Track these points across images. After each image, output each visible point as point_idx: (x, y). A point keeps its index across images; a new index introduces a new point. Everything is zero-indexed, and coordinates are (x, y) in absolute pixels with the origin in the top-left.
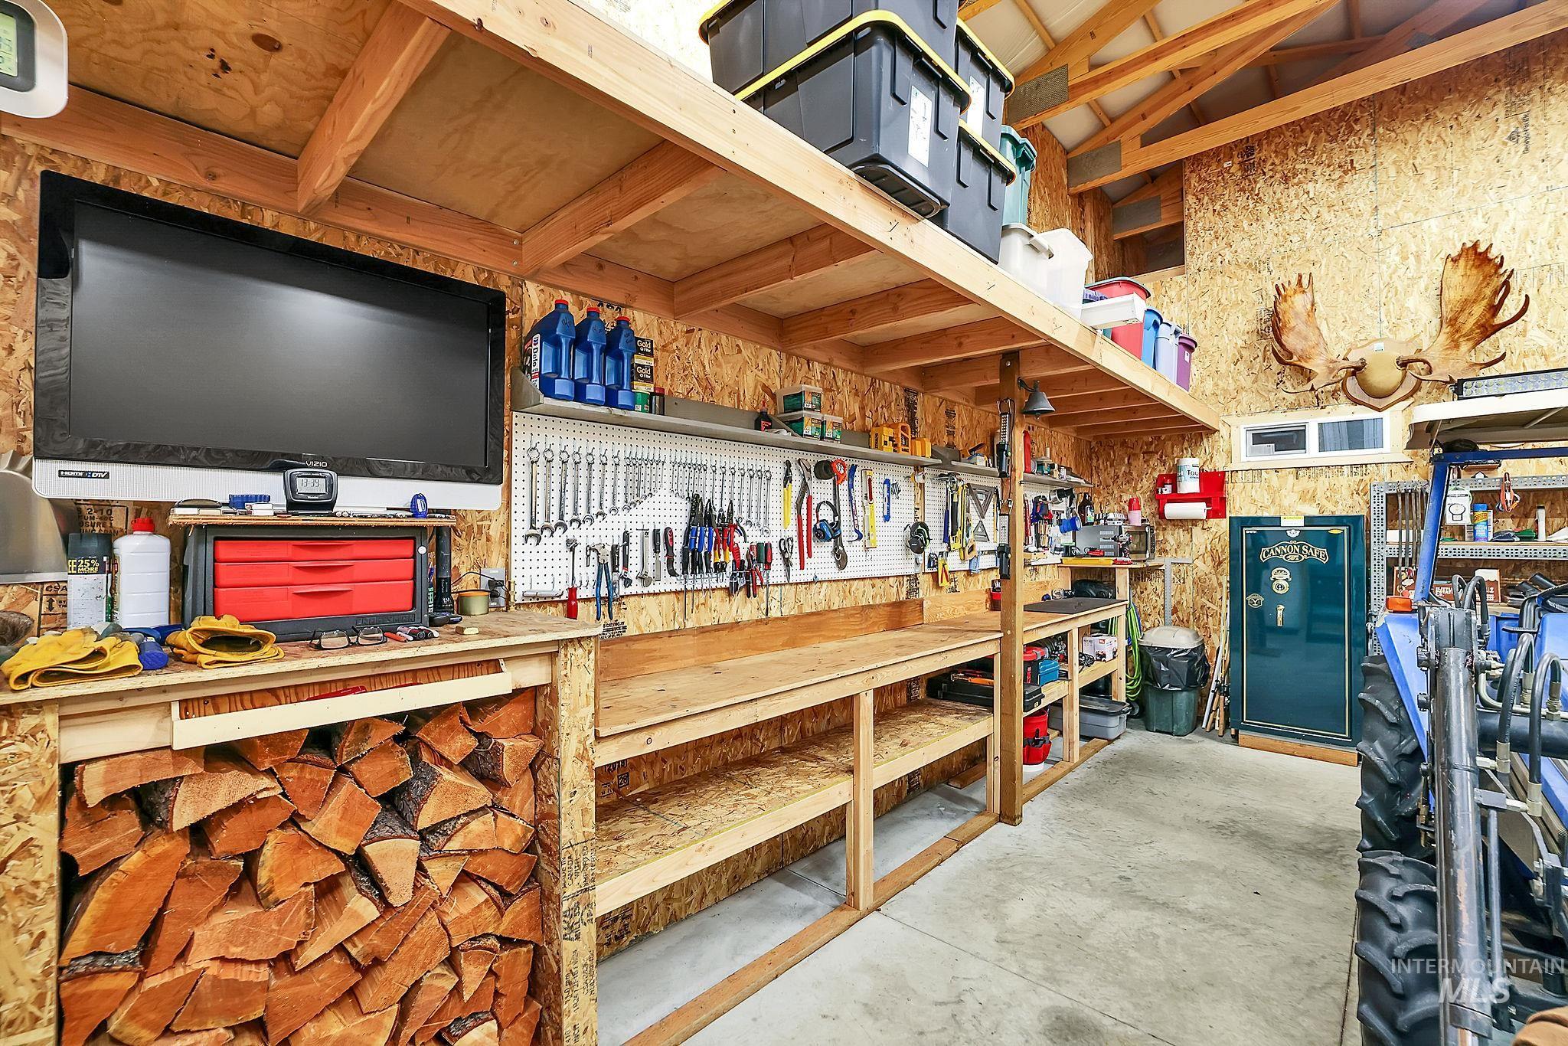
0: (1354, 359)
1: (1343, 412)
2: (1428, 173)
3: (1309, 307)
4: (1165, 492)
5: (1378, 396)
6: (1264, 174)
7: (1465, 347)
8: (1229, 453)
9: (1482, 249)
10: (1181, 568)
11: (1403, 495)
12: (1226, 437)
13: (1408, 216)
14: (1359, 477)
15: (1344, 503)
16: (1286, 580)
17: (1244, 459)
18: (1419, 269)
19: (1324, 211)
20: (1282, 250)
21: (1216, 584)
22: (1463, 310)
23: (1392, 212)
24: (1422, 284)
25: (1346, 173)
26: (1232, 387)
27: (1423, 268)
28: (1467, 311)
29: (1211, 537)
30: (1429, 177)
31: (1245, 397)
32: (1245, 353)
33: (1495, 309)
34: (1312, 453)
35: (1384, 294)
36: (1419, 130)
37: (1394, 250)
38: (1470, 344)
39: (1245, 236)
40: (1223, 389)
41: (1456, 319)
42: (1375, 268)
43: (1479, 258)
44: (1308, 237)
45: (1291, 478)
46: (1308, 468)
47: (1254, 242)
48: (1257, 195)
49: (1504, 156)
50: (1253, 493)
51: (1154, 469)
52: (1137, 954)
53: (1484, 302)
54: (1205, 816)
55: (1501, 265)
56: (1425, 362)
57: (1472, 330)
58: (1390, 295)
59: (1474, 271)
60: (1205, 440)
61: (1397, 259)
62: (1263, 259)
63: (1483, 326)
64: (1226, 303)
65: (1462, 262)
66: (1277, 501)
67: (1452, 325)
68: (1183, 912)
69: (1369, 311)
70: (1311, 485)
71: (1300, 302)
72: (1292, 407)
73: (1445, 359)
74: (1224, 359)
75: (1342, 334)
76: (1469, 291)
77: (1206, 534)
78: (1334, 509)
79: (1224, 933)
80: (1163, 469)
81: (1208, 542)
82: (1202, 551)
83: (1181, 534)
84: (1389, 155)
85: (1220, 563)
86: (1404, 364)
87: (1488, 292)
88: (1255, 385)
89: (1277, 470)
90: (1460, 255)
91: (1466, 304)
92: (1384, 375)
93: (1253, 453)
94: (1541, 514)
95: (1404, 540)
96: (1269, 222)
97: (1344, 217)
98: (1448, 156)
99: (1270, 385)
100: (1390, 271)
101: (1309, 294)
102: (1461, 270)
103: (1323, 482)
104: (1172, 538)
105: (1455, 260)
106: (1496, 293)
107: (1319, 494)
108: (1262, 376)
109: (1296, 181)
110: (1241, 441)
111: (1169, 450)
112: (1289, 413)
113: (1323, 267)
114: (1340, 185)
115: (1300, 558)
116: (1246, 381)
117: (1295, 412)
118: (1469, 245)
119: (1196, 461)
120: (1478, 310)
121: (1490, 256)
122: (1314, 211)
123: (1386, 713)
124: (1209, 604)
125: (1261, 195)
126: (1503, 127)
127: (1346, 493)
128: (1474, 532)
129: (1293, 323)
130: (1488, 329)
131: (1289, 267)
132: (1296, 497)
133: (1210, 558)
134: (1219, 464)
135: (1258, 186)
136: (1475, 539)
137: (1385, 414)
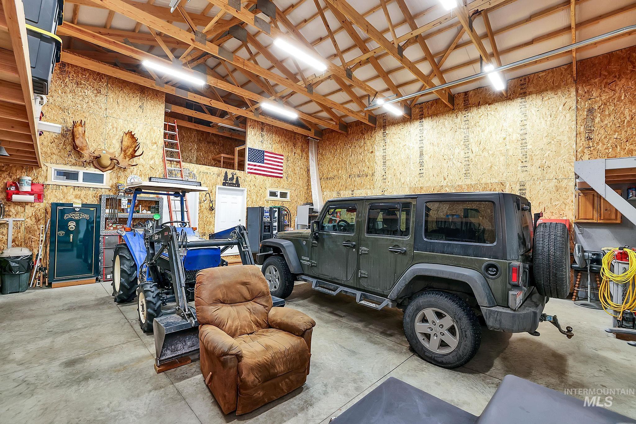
0: (96, 154)
1: (92, 170)
2: (121, 105)
3: (83, 132)
4: (12, 190)
5: (103, 168)
6: (69, 77)
7: (127, 159)
8: (46, 177)
9: (133, 134)
10: (18, 222)
11: (111, 199)
12: (45, 170)
13: (115, 115)
14: (95, 192)
15: (90, 200)
16: (74, 225)
17: (53, 180)
18: (116, 132)
19: (90, 102)
20: (74, 108)
21: (36, 228)
22: (127, 149)
23: (111, 112)
24: (117, 137)
25: (98, 93)
26: (49, 152)
27: (117, 133)
28: (128, 149)
29: (35, 210)
30: (121, 107)
31: (54, 157)
32: (56, 141)
33: (135, 151)
34: (80, 182)
35: (107, 136)
36: (119, 92)
37: (110, 124)
38: (129, 159)
39: (59, 96)
40: (45, 151)
41: (126, 151)
42: (104, 127)
43: (132, 136)
44: (84, 107)
45: (72, 190)
46: (78, 187)
47: (63, 100)
48: (66, 83)
49: (138, 111)
50: (56, 194)
51: (4, 178)
52: (75, 342)
53: (133, 148)
54: (61, 308)
55: (137, 140)
56: (116, 160)
57: (129, 155)
58: (108, 137)
59: (130, 139)
60: (34, 170)
61: (111, 127)
62: (66, 108)
63: (132, 155)
64: (49, 118)
65: (128, 135)
66: (66, 197)
67: (125, 152)
68: (78, 329)
69: (102, 140)
70: (79, 193)
71: (80, 129)
72: (74, 165)
73: (123, 161)
74: (46, 140)
75: (93, 144)
76: (129, 144)
77: (32, 209)
78: (87, 201)
79: (94, 327)
80: (10, 179)
81: (34, 212)
82: (30, 215)
83: (19, 208)
84: (111, 95)
85: (39, 220)
86: (111, 160)
87: (134, 146)
88: (59, 153)
89: (66, 186)
90: (127, 133)
91: (128, 147)
92: (106, 161)
93: (56, 178)
94: (141, 206)
95: (110, 212)
96: (70, 96)
97: (96, 107)
98: (126, 103)
99: (66, 155)
100: (109, 130)
101: (84, 128)
102: (127, 138)
103: (83, 193)
104: (13, 210)
105: (126, 134)
106: (136, 147)
107: (82, 196)
108: (62, 150)
109: (81, 86)
110: (52, 174)
111: (14, 172)
112: (73, 167)
113: (88, 120)
114: (96, 96)
115: (79, 218)
116: (56, 152)
117: (75, 167)
118: (130, 131)
119: (30, 178)
120: (131, 150)
121: (135, 136)
122: (87, 100)
123: (127, 257)
124: (32, 237)
125: (67, 84)
126: (138, 103)
127: (91, 196)
128: (127, 210)
129: (78, 136)
130: (133, 156)
131: (76, 115)
132: (73, 196)
133: (34, 218)
134: (41, 180)
135: (66, 80)
136: (127, 212)
137: (105, 173)
